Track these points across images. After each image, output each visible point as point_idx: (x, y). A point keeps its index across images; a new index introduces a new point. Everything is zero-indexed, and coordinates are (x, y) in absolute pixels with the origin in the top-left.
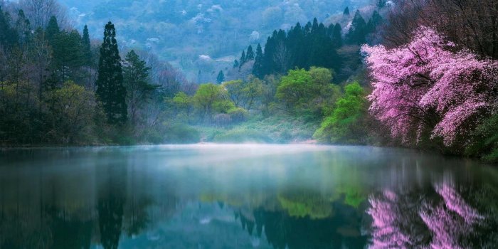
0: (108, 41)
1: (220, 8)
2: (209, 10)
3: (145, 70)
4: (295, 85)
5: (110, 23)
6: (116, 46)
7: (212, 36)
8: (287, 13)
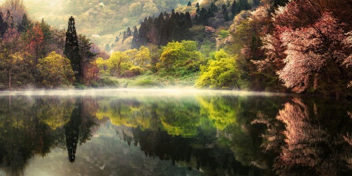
0: (71, 28)
1: (103, 5)
2: (96, 6)
3: (89, 45)
4: (173, 52)
5: (72, 17)
6: (75, 31)
7: (99, 22)
8: (145, 7)
